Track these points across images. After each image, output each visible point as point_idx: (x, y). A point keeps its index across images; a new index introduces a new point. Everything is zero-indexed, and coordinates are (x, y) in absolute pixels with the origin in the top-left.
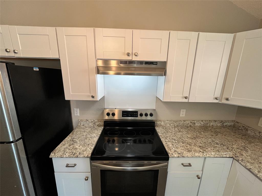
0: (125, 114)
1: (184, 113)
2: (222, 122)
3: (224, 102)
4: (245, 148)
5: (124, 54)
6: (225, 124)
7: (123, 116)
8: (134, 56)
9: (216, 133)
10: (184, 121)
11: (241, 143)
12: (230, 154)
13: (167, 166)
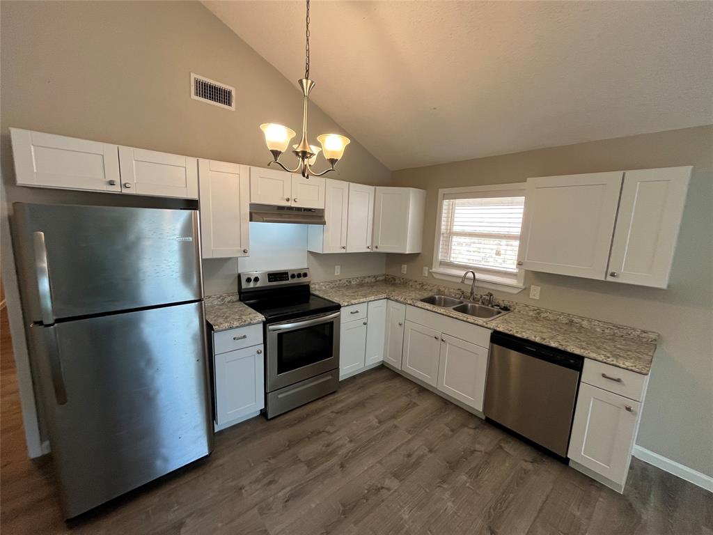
0: (272, 278)
1: (339, 270)
2: (374, 277)
3: (375, 250)
4: (394, 291)
5: (282, 199)
6: (378, 279)
7: (269, 281)
8: (293, 202)
9: (372, 286)
10: (340, 280)
11: (391, 289)
12: (385, 296)
13: (340, 315)
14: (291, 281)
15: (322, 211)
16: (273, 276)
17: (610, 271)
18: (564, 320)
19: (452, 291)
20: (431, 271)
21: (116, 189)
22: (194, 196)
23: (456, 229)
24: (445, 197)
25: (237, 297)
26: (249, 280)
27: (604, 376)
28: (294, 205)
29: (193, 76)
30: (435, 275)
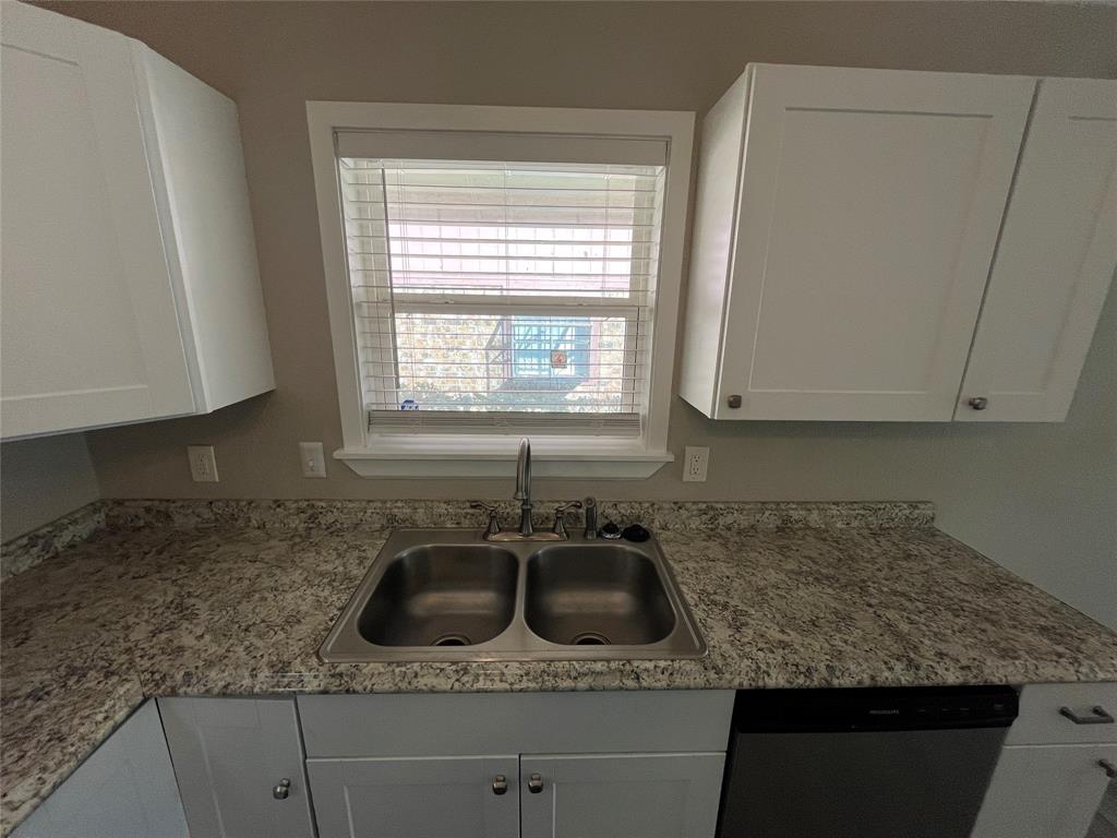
17: (971, 392)
18: (770, 520)
19: (442, 509)
20: (337, 455)
23: (400, 284)
27: (1064, 712)
30: (360, 471)
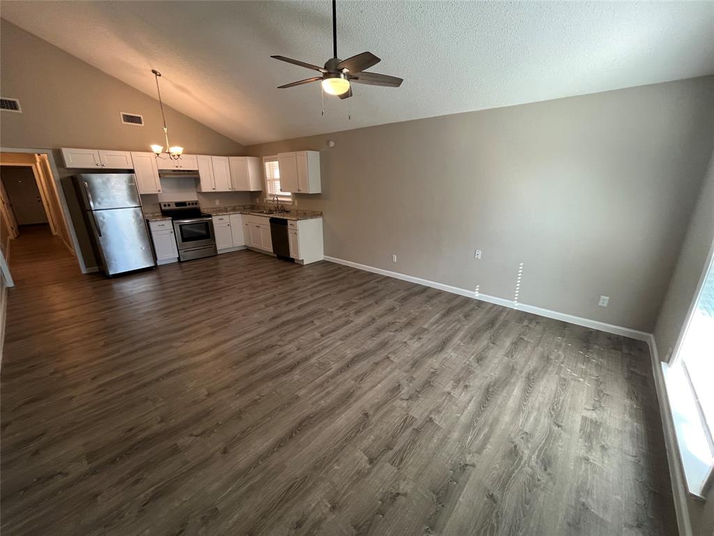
14: (188, 207)
15: (198, 171)
16: (178, 204)
21: (100, 167)
22: (132, 168)
24: (266, 161)
25: (160, 214)
26: (165, 205)
28: (181, 169)
29: (121, 113)
